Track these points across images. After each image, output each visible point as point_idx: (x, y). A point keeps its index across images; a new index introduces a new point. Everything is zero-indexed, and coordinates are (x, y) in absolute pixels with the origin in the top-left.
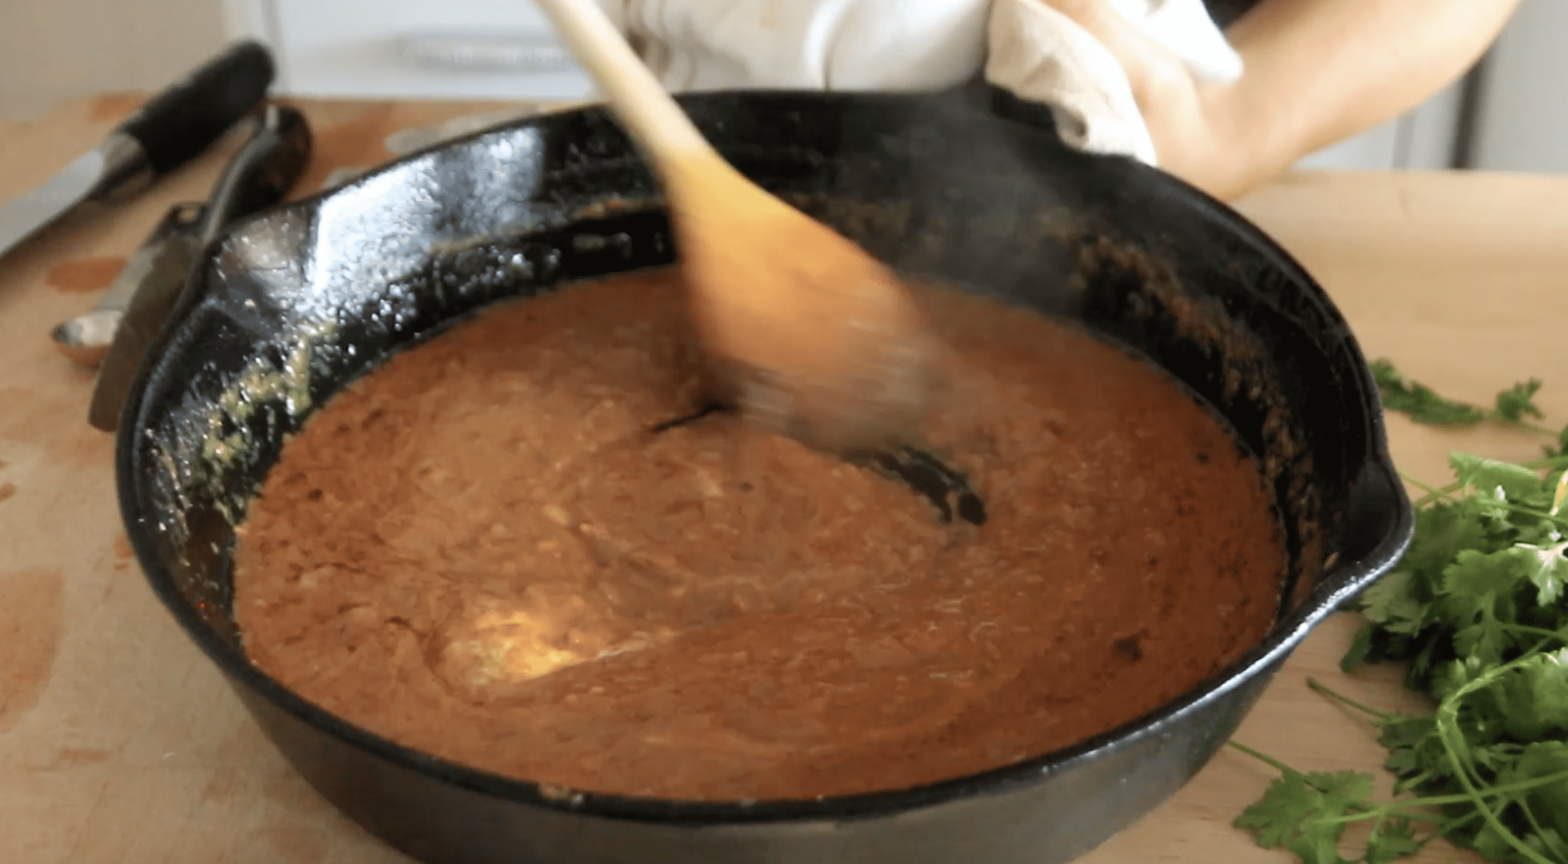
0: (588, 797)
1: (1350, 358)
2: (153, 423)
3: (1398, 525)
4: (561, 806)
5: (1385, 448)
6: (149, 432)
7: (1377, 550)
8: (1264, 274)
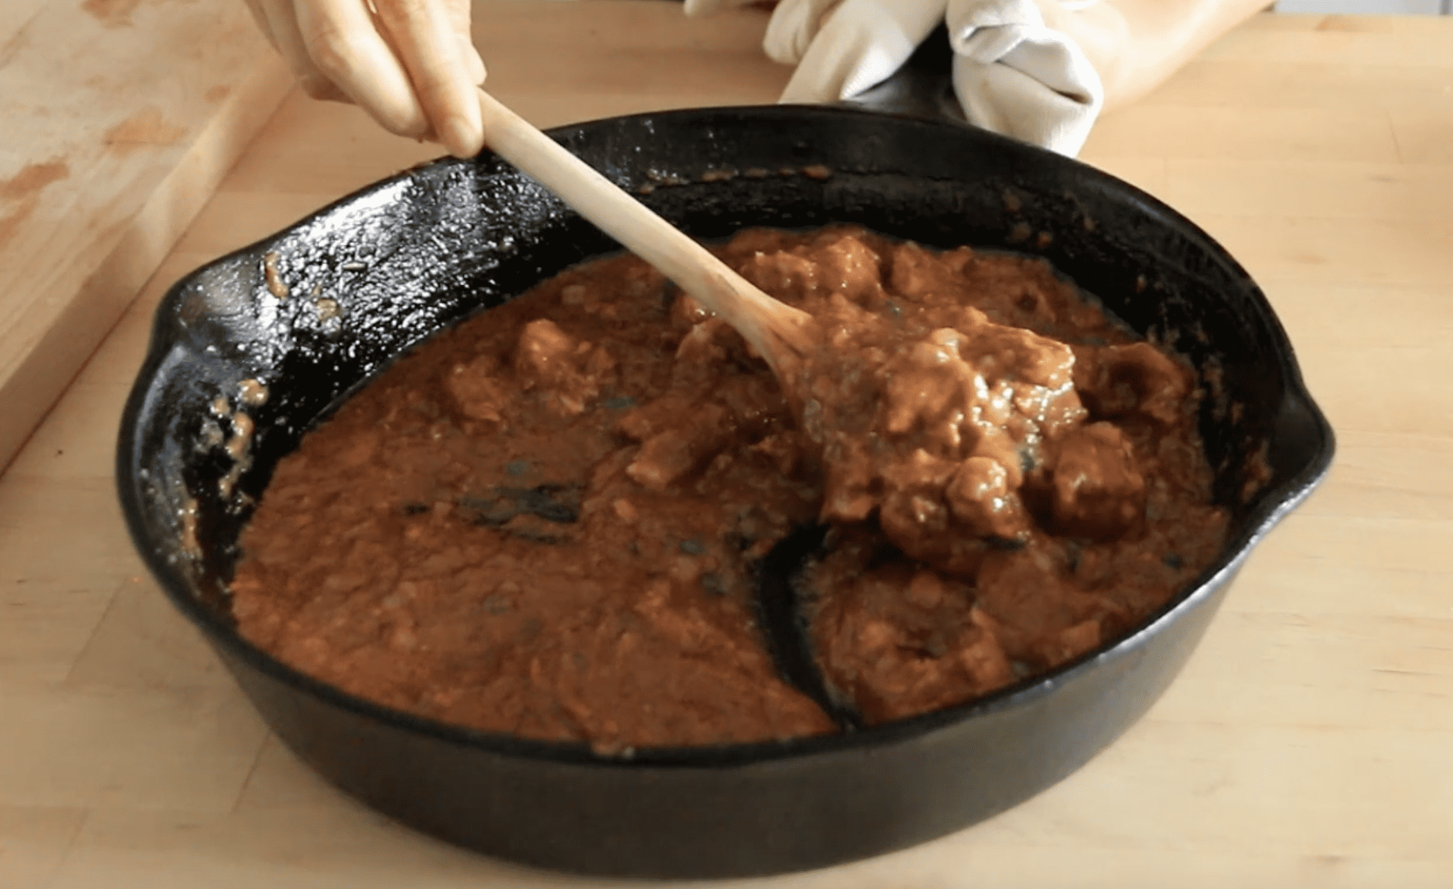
0: (638, 749)
1: (1258, 307)
2: (145, 464)
3: (1323, 446)
4: (617, 762)
5: (1301, 380)
6: (144, 473)
7: (1308, 468)
8: (1168, 240)
